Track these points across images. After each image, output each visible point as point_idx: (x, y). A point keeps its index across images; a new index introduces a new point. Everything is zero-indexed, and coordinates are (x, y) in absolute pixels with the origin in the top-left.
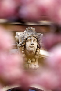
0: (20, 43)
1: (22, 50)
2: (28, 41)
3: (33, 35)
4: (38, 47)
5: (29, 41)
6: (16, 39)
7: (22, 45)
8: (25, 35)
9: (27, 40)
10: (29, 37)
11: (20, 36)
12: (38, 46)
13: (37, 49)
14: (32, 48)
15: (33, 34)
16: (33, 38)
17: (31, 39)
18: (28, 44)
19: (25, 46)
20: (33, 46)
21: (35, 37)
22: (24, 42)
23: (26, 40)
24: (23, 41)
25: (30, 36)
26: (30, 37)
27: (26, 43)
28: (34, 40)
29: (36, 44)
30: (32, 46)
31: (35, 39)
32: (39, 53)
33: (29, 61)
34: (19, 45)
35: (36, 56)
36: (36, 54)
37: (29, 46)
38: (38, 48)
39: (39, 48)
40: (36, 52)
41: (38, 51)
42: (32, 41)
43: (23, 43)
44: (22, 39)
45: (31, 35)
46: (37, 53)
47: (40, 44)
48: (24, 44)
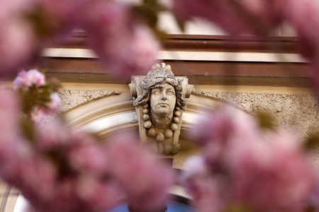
0: (140, 97)
1: (143, 114)
2: (155, 92)
3: (165, 79)
4: (177, 105)
5: (157, 93)
6: (131, 90)
7: (143, 101)
8: (149, 80)
9: (153, 91)
10: (157, 83)
11: (138, 84)
12: (176, 103)
13: (175, 110)
14: (164, 107)
15: (166, 76)
16: (166, 86)
17: (161, 88)
18: (155, 99)
19: (149, 103)
20: (166, 102)
21: (170, 84)
22: (147, 94)
23: (150, 91)
24: (145, 92)
25: (158, 81)
26: (160, 83)
27: (150, 97)
28: (168, 91)
29: (172, 99)
30: (163, 102)
31: (171, 87)
32: (180, 120)
33: (158, 137)
34: (136, 102)
35: (175, 126)
36: (173, 121)
37: (157, 103)
38: (178, 108)
39: (181, 109)
40: (175, 116)
41: (178, 113)
42: (164, 91)
43: (144, 97)
44: (142, 88)
45: (162, 79)
46: (177, 119)
47: (182, 98)
48: (146, 100)
